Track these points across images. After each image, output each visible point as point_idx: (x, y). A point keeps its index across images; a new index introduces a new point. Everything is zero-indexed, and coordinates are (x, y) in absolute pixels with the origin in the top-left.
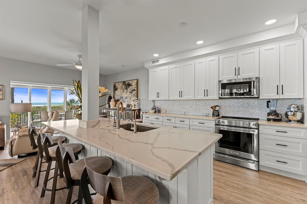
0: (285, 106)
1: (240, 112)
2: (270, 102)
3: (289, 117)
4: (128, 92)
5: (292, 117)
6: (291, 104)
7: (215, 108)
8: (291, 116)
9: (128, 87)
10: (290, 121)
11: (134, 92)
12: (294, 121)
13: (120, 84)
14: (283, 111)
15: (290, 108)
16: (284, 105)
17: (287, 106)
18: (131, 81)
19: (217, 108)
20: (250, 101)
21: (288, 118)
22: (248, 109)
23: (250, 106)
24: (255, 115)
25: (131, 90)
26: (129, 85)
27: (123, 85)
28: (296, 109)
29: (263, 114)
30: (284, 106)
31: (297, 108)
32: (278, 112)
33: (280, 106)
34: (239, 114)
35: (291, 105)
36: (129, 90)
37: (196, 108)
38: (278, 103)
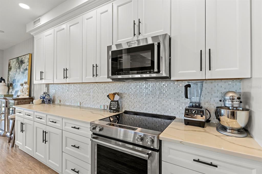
0: (216, 95)
1: (150, 104)
2: (189, 86)
3: (222, 118)
4: (21, 73)
5: (229, 120)
6: (225, 91)
7: (114, 97)
8: (227, 118)
9: (21, 66)
10: (224, 129)
11: (27, 72)
12: (232, 129)
13: (13, 62)
14: (213, 105)
15: (225, 100)
16: (215, 93)
17: (219, 94)
18: (24, 57)
19: (117, 98)
20: (163, 85)
21: (219, 120)
22: (160, 99)
23: (162, 95)
24: (169, 110)
25: (23, 69)
26: (22, 62)
27: (16, 63)
28: (236, 104)
29: (181, 108)
30: (213, 94)
31: (238, 100)
32: (205, 105)
33: (207, 94)
34: (148, 108)
35: (226, 93)
36: (22, 70)
37: (93, 97)
38: (204, 89)
